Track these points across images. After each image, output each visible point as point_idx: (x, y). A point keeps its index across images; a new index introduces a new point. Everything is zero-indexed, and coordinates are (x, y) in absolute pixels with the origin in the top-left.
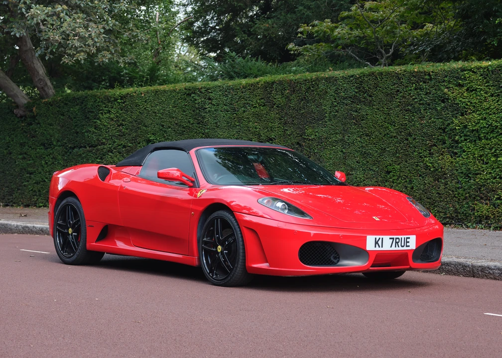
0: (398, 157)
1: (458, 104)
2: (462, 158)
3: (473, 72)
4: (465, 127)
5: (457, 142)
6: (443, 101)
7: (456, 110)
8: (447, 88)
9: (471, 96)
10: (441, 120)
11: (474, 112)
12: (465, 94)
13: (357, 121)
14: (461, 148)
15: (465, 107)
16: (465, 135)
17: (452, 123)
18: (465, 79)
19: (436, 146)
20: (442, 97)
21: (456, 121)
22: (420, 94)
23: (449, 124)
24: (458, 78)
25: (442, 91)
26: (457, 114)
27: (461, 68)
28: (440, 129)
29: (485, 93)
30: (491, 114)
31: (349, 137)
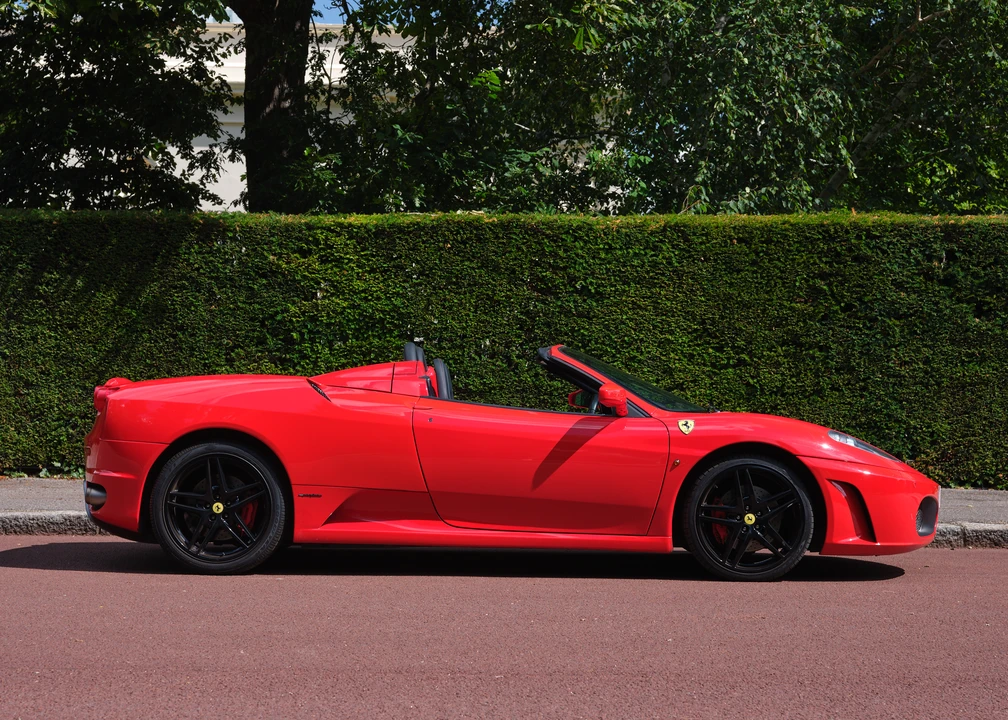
0: (147, 365)
1: (299, 282)
2: (303, 367)
3: (333, 231)
4: (313, 319)
5: (292, 341)
6: (264, 276)
7: (293, 291)
8: (275, 255)
9: (326, 270)
10: (257, 306)
11: (332, 295)
12: (317, 266)
13: (46, 301)
14: (300, 351)
15: (313, 288)
16: (310, 332)
17: (287, 310)
18: (317, 242)
19: (242, 348)
20: (261, 269)
21: (293, 309)
22: (211, 262)
23: (277, 313)
24: (299, 239)
25: (266, 258)
26: (294, 296)
27: (306, 224)
28: (252, 319)
29: (357, 266)
30: (370, 300)
31: (19, 328)
